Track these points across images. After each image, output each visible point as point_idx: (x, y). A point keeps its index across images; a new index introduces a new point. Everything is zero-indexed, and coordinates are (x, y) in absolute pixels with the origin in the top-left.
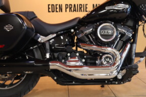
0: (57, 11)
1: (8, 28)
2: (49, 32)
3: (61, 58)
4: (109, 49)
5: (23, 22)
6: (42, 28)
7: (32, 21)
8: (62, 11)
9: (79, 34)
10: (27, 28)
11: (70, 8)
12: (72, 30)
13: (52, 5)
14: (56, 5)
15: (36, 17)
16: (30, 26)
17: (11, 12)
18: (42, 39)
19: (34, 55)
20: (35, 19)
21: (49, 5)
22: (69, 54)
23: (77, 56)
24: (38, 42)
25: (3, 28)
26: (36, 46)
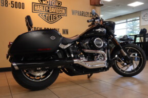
14: (38, 28)
23: (83, 56)
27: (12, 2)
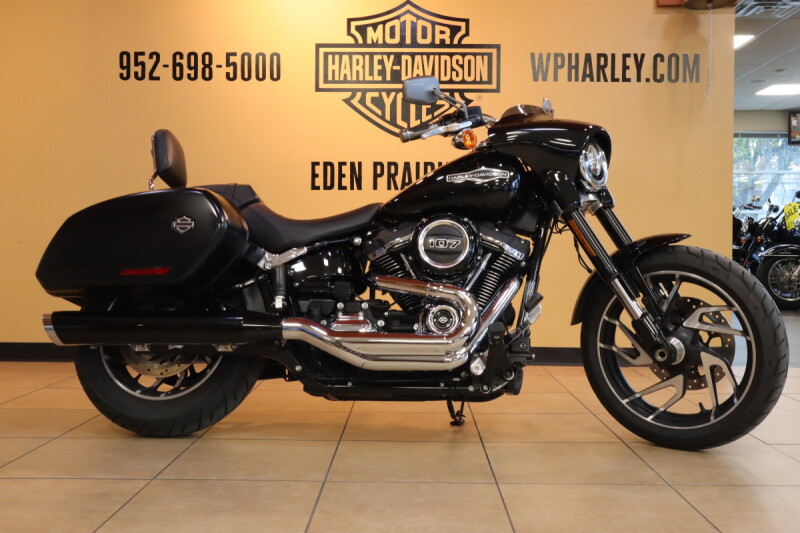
0: (341, 187)
1: (182, 225)
2: (287, 240)
3: (316, 312)
4: (441, 291)
5: (220, 214)
6: (271, 232)
7: (246, 210)
8: (360, 188)
9: (373, 249)
10: (230, 227)
11: (391, 177)
12: (358, 240)
13: (326, 164)
14: (341, 164)
15: (257, 200)
16: (238, 224)
17: (188, 186)
18: (268, 261)
19: (243, 304)
20: (253, 206)
21: (314, 164)
22: (340, 305)
23: (362, 309)
24: (258, 268)
25: (170, 224)
26: (251, 282)
27: (228, 55)
